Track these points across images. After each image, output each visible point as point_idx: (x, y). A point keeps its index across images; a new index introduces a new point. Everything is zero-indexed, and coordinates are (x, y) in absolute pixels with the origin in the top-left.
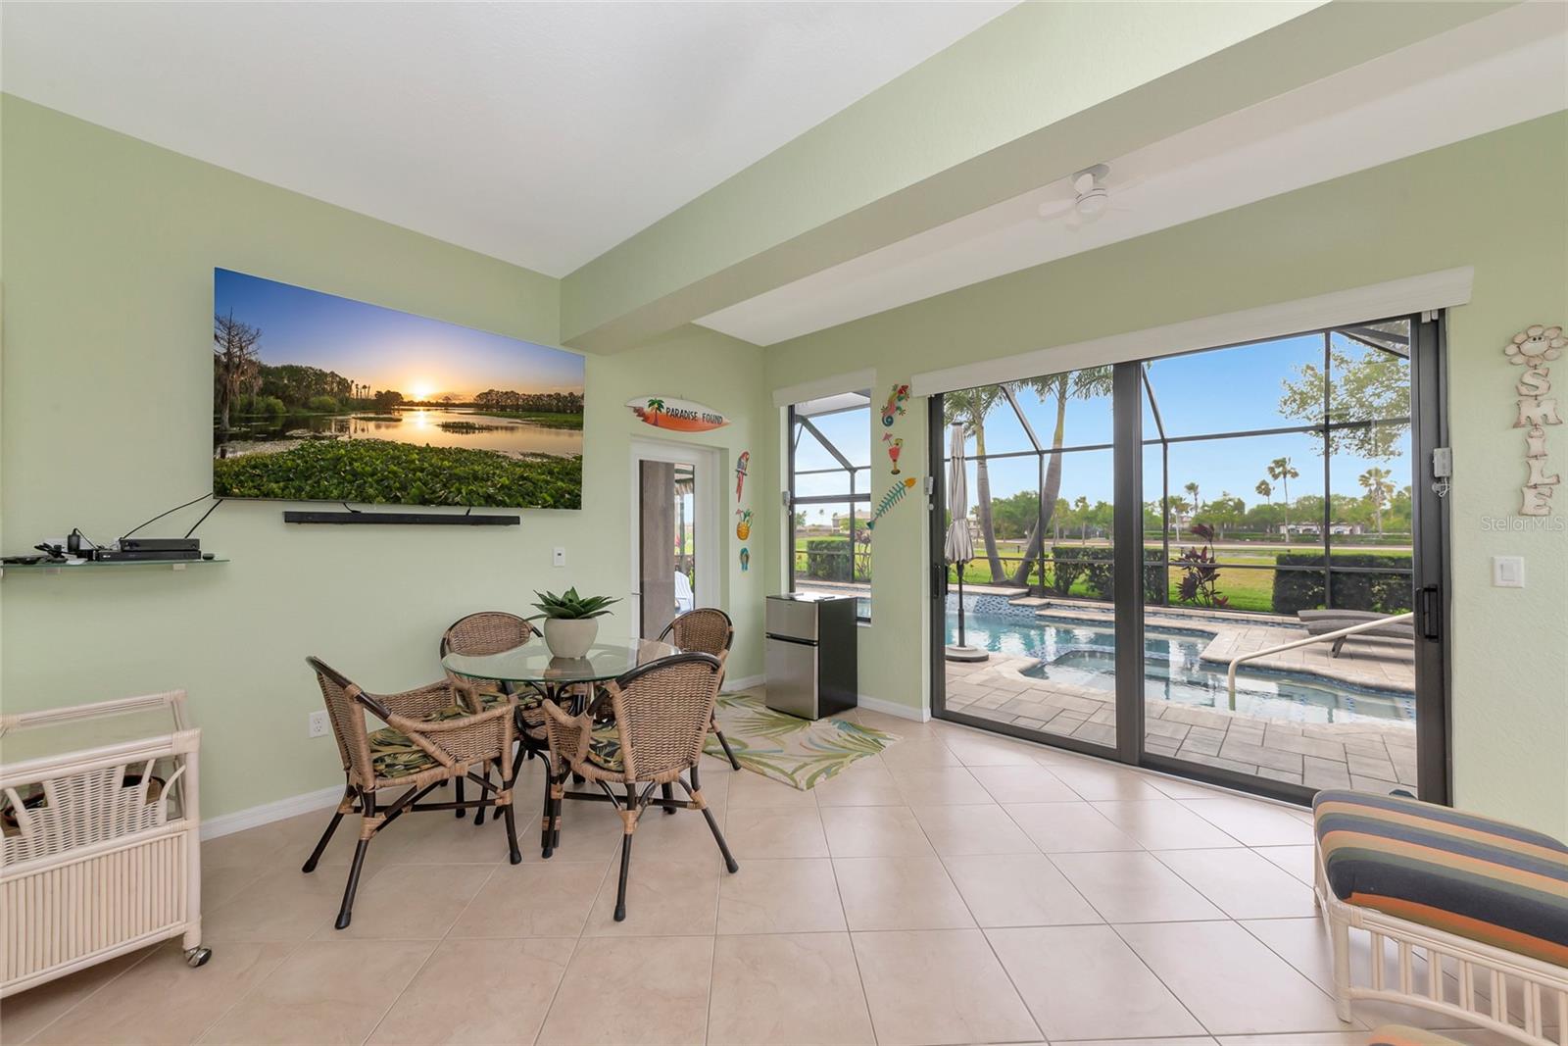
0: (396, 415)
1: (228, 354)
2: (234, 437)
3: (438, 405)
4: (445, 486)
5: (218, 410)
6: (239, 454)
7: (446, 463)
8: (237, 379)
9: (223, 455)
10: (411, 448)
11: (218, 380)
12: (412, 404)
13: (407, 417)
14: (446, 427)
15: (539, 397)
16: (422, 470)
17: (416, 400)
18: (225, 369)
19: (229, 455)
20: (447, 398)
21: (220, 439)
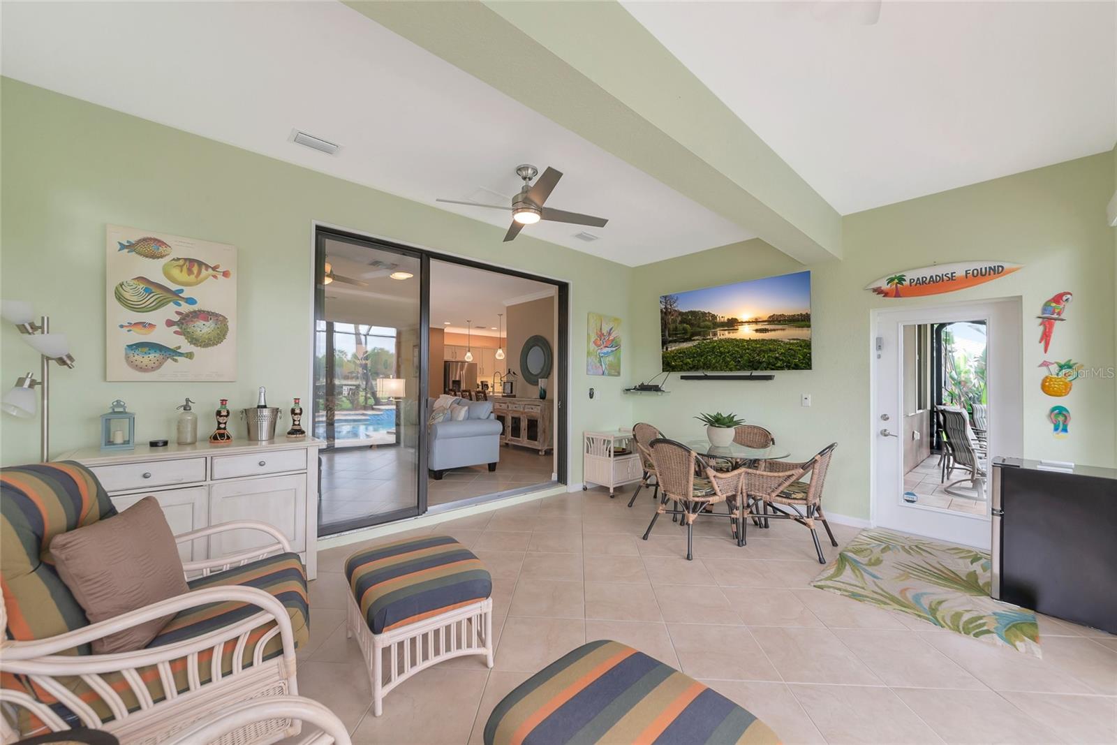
0: (736, 327)
1: (666, 308)
2: (670, 342)
3: (753, 322)
4: (758, 355)
5: (663, 331)
6: (674, 348)
7: (758, 346)
8: (670, 318)
9: (667, 349)
10: (743, 340)
11: (662, 319)
12: (742, 322)
13: (741, 328)
14: (757, 331)
15: (794, 316)
16: (748, 349)
17: (744, 321)
18: (665, 314)
19: (669, 349)
20: (756, 319)
21: (664, 343)
